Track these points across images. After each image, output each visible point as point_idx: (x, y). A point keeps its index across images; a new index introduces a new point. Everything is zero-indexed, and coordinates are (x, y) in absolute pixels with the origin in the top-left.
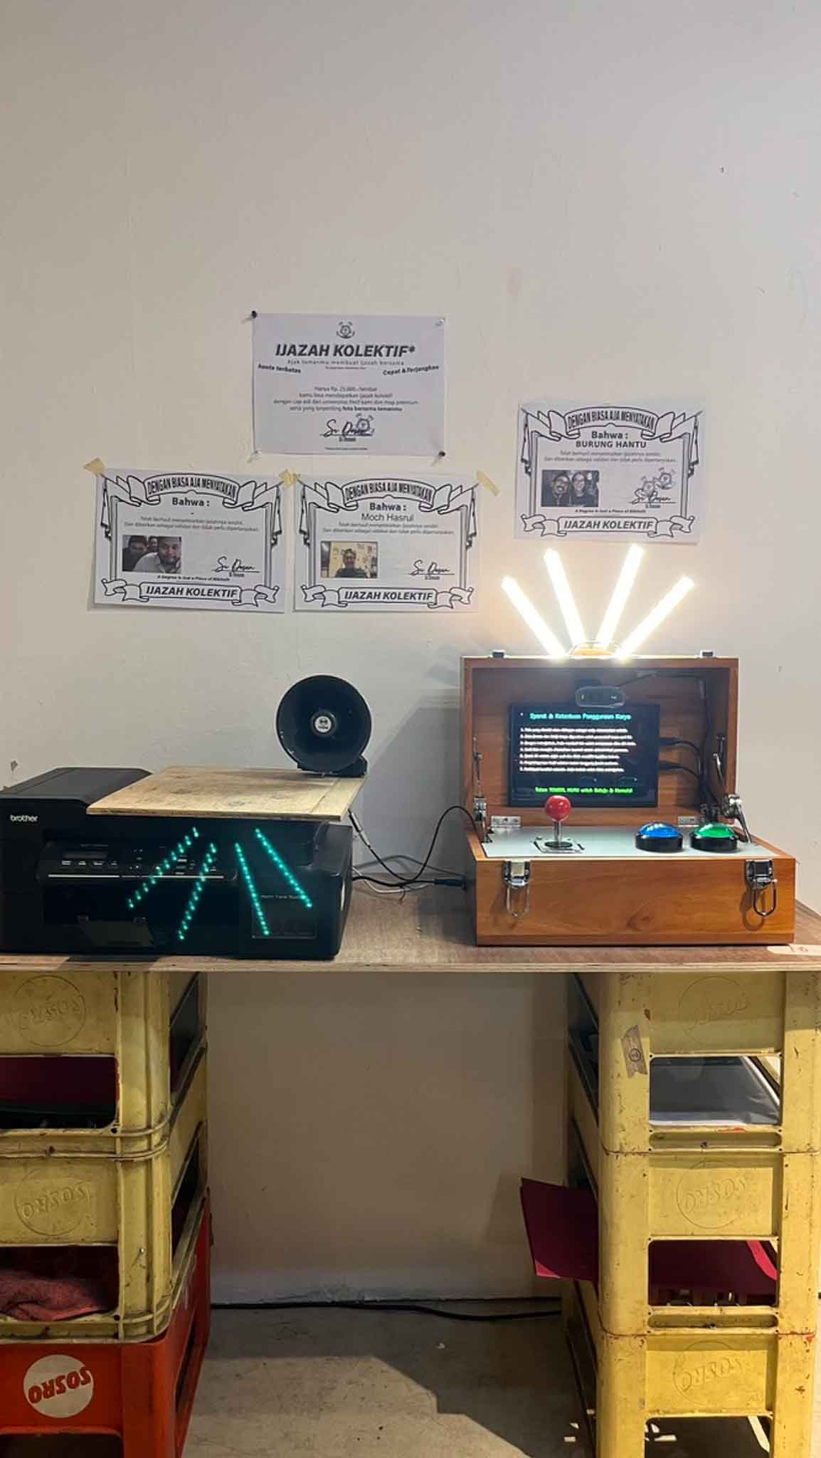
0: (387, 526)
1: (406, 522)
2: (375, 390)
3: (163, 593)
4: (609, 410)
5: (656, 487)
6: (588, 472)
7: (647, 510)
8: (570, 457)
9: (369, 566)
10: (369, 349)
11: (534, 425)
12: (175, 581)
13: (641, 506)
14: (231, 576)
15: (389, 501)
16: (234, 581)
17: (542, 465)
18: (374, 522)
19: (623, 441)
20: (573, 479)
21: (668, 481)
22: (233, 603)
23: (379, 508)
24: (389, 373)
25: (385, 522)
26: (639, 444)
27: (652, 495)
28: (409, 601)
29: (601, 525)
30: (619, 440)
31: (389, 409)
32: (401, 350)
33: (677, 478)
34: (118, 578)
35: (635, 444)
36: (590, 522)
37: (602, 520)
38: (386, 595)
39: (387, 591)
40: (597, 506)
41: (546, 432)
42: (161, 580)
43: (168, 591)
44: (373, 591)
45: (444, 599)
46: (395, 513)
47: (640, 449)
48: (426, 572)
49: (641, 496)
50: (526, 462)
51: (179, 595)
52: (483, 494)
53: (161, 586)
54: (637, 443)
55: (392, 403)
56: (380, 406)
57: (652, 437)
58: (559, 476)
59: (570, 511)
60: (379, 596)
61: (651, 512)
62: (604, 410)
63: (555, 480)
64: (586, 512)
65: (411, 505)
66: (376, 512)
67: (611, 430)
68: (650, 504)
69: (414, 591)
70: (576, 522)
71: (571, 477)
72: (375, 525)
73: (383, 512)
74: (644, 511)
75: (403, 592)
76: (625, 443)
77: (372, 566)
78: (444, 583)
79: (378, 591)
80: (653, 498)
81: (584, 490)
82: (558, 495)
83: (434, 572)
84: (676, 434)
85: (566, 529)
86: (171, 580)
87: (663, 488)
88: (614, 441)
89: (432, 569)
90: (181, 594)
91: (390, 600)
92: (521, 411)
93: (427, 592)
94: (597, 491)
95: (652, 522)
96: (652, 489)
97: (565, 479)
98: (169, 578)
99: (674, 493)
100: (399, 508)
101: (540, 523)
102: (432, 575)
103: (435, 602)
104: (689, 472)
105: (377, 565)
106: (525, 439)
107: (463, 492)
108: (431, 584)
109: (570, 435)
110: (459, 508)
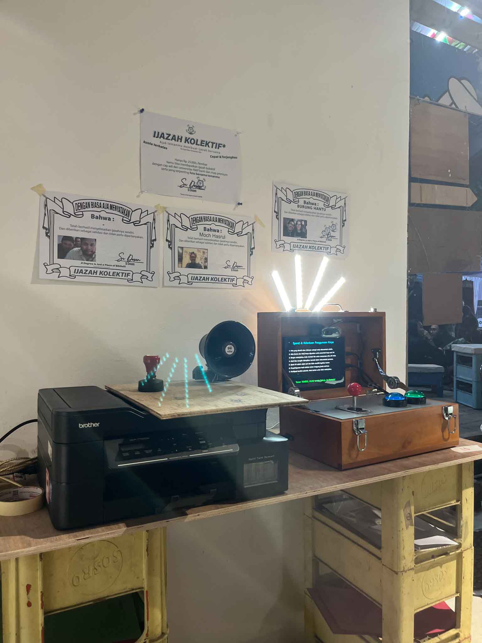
0: (212, 240)
1: (221, 239)
2: (206, 165)
3: (85, 273)
4: (311, 191)
5: (330, 231)
7: (327, 241)
8: (295, 212)
9: (203, 262)
10: (203, 142)
11: (280, 194)
12: (91, 266)
13: (324, 239)
14: (126, 264)
15: (213, 227)
16: (128, 267)
17: (283, 215)
18: (206, 238)
19: (317, 206)
20: (296, 223)
21: (335, 228)
22: (128, 281)
23: (208, 230)
24: (213, 157)
25: (212, 238)
27: (328, 235)
28: (223, 282)
29: (308, 247)
30: (315, 206)
31: (213, 177)
32: (219, 146)
33: (338, 227)
34: (54, 263)
36: (304, 246)
37: (309, 245)
38: (212, 279)
39: (213, 276)
40: (306, 238)
41: (285, 198)
42: (83, 265)
43: (88, 272)
44: (206, 276)
45: (240, 282)
46: (216, 233)
47: (323, 212)
48: (232, 267)
49: (324, 235)
50: (276, 212)
51: (95, 275)
52: (257, 226)
53: (83, 269)
54: (322, 208)
55: (215, 173)
56: (209, 174)
57: (328, 207)
58: (290, 221)
59: (295, 239)
60: (208, 279)
61: (328, 243)
62: (309, 191)
63: (289, 223)
64: (302, 240)
65: (224, 231)
66: (207, 233)
67: (311, 201)
68: (328, 239)
69: (226, 277)
70: (298, 245)
71: (295, 222)
72: (206, 240)
73: (211, 233)
74: (325, 242)
75: (220, 277)
76: (317, 208)
77: (205, 262)
78: (241, 273)
79: (208, 276)
80: (329, 236)
81: (301, 229)
82: (290, 231)
83: (235, 267)
84: (337, 205)
85: (293, 248)
86: (89, 265)
87: (333, 231)
88: (313, 206)
89: (235, 265)
90: (96, 274)
91: (214, 282)
92: (274, 186)
93: (232, 278)
94: (306, 230)
95: (328, 248)
96: (328, 231)
97: (293, 223)
98: (88, 264)
99: (337, 234)
100: (218, 231)
101: (283, 244)
102: (234, 269)
103: (236, 283)
104: (343, 225)
105: (207, 262)
106: (276, 201)
107: (249, 225)
108: (234, 273)
109: (295, 201)
110: (247, 234)
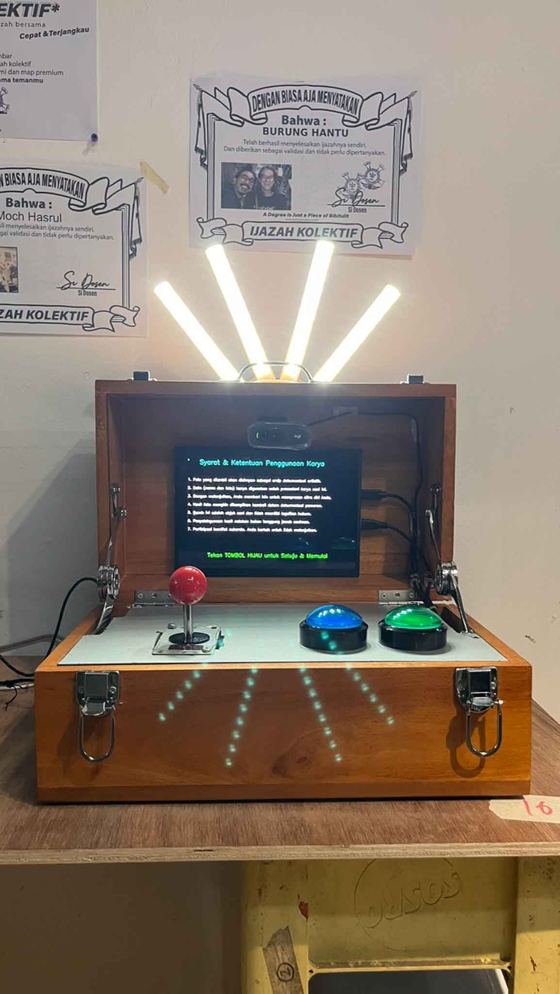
0: (27, 227)
1: (52, 223)
2: (9, 57)
4: (303, 89)
5: (362, 185)
6: (280, 166)
7: (352, 214)
8: (255, 147)
11: (210, 105)
13: (342, 210)
15: (30, 196)
17: (222, 157)
18: (12, 222)
19: (320, 128)
20: (260, 175)
21: (375, 178)
23: (17, 204)
24: (27, 36)
25: (26, 222)
26: (340, 132)
27: (356, 196)
28: (59, 321)
29: (295, 232)
30: (315, 128)
31: (27, 81)
32: (43, 9)
33: (386, 175)
35: (335, 132)
36: (282, 229)
37: (296, 227)
38: (29, 314)
39: (31, 309)
40: (289, 208)
41: (225, 114)
44: (14, 309)
45: (102, 320)
46: (39, 211)
47: (341, 139)
48: (79, 285)
49: (343, 198)
50: (201, 152)
52: (148, 189)
54: (338, 130)
55: (31, 73)
56: (16, 77)
57: (356, 124)
58: (243, 171)
60: (20, 314)
61: (354, 217)
62: (297, 89)
63: (237, 176)
65: (59, 203)
66: (13, 210)
67: (305, 114)
68: (354, 208)
69: (65, 310)
70: (264, 228)
71: (257, 172)
72: (12, 226)
73: (24, 210)
74: (347, 216)
75: (51, 310)
76: (323, 130)
77: (12, 277)
78: (103, 300)
79: (19, 309)
80: (357, 200)
81: (273, 189)
82: (242, 194)
83: (89, 287)
84: (385, 119)
85: (253, 237)
87: (370, 187)
88: (310, 128)
89: (88, 282)
91: (35, 320)
92: (193, 86)
93: (82, 310)
94: (290, 189)
95: (357, 230)
96: (356, 188)
97: (250, 175)
99: (383, 194)
100: (43, 205)
101: (220, 228)
102: (87, 290)
103: (91, 324)
104: (401, 168)
105: (17, 277)
106: (199, 123)
107: (123, 187)
108: (86, 300)
109: (255, 120)
110: (119, 207)
